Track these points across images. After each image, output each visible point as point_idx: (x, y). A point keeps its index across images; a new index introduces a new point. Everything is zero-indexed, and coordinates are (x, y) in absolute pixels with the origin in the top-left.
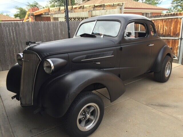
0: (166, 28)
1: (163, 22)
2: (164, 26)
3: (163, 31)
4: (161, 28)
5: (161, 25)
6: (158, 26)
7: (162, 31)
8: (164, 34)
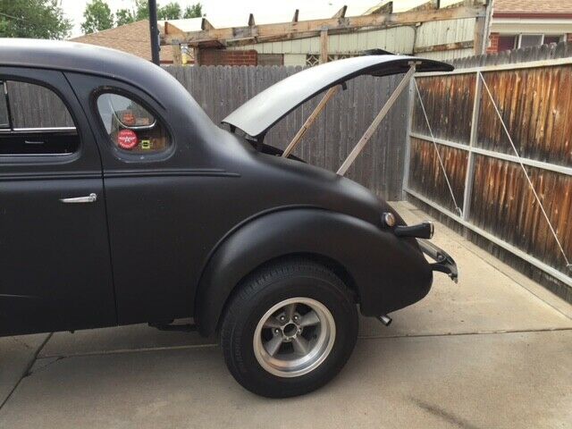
0: (557, 114)
1: (550, 82)
2: (549, 101)
3: (546, 126)
4: (539, 111)
5: (543, 96)
6: (532, 103)
7: (542, 129)
8: (548, 143)
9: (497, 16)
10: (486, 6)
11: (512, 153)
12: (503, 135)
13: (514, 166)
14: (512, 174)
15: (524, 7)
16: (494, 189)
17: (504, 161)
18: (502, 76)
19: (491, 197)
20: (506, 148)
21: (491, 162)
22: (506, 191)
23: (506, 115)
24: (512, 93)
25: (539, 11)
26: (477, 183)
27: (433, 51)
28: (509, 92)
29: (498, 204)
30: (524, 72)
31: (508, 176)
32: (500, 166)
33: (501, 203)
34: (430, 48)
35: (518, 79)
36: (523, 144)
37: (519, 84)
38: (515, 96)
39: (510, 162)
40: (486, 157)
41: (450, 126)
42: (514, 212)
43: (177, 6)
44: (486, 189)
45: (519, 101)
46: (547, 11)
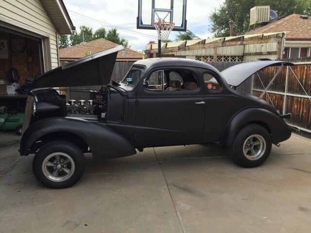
9: (287, 39)
10: (282, 38)
11: (305, 94)
12: (300, 88)
13: (306, 100)
14: (305, 102)
15: (292, 36)
16: (297, 108)
17: (301, 98)
18: (299, 66)
19: (295, 112)
20: (302, 93)
21: (295, 99)
22: (303, 109)
23: (301, 80)
24: (303, 73)
25: (298, 37)
26: (288, 107)
27: (255, 55)
28: (302, 73)
29: (299, 114)
30: (308, 66)
31: (303, 103)
32: (299, 100)
33: (301, 113)
34: (253, 53)
35: (306, 68)
36: (309, 91)
37: (306, 69)
38: (305, 73)
39: (304, 98)
40: (293, 97)
41: (274, 85)
42: (307, 116)
43: (104, 30)
44: (293, 109)
45: (306, 76)
46: (302, 38)
